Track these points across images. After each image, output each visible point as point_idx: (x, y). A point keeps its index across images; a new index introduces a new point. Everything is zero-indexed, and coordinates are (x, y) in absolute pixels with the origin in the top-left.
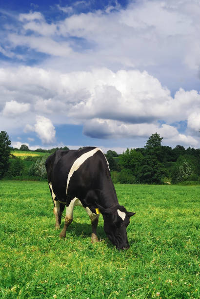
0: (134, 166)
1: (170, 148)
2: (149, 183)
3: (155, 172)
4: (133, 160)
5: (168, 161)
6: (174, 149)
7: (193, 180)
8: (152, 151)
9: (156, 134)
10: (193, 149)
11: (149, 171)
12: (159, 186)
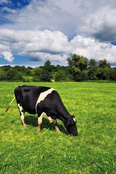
0: (39, 74)
1: (55, 66)
2: (45, 81)
3: (48, 77)
4: (38, 72)
5: (54, 71)
6: (56, 67)
7: (63, 80)
8: (46, 68)
9: (48, 61)
10: (64, 66)
11: (45, 76)
12: (49, 83)
